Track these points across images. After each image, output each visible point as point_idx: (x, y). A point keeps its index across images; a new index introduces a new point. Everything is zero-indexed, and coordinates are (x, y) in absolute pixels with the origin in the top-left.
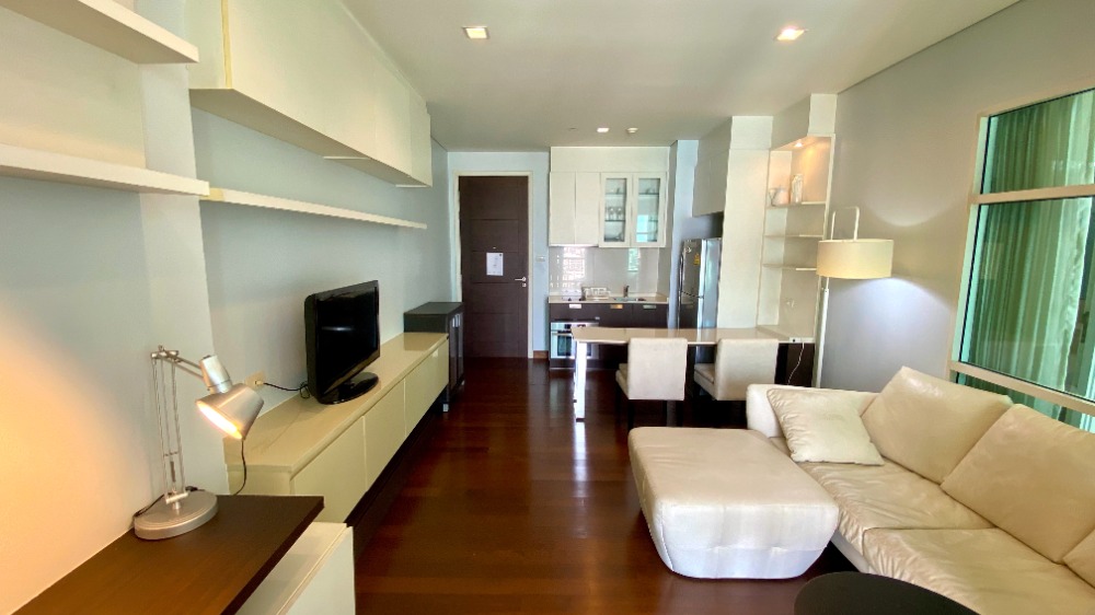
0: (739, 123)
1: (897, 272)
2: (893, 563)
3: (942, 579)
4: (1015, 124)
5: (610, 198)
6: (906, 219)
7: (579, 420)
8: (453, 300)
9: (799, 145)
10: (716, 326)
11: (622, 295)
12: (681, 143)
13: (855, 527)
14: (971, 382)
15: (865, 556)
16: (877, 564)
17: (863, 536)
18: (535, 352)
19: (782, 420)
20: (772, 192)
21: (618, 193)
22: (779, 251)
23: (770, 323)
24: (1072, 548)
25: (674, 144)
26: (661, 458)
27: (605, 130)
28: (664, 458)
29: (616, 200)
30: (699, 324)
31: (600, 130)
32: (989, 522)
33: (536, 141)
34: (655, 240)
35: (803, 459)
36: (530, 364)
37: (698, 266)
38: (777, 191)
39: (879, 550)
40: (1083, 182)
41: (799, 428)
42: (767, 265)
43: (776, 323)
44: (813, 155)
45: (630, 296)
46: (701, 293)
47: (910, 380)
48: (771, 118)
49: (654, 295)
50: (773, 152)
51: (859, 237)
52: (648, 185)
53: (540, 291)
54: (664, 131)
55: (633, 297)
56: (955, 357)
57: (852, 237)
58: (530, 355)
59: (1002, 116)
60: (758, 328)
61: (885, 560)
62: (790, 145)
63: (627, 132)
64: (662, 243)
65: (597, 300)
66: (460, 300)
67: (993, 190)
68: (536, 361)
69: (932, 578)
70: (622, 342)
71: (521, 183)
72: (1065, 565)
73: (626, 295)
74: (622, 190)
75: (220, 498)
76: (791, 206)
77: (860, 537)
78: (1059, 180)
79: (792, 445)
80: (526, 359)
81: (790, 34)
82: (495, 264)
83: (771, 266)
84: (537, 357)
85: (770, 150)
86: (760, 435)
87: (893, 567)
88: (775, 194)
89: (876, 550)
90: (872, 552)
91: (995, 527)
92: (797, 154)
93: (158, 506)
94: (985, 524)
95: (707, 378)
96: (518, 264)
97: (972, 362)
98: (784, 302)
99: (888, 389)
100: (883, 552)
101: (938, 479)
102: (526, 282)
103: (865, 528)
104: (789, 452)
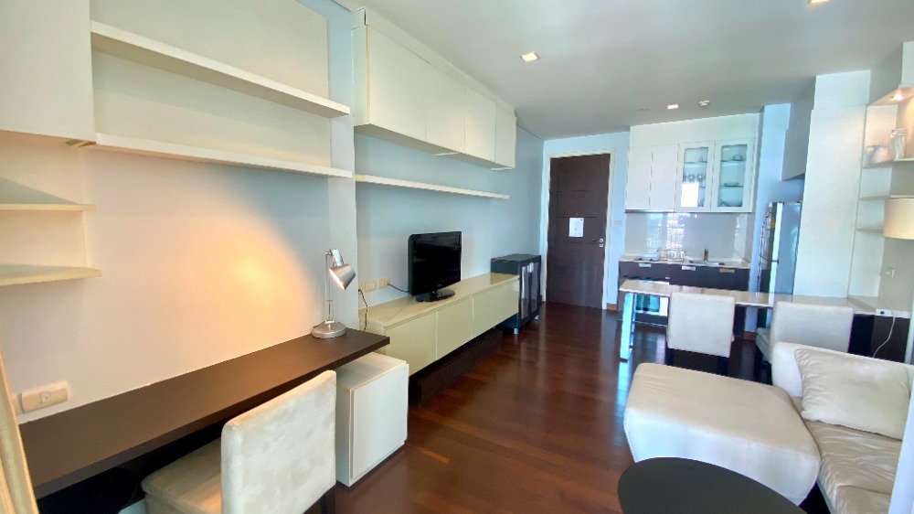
0: (822, 81)
7: (625, 361)
9: (898, 97)
10: (792, 293)
11: (701, 258)
12: (768, 109)
18: (608, 305)
19: (803, 379)
20: (869, 150)
22: (878, 215)
23: (867, 294)
25: (762, 110)
27: (676, 106)
30: (772, 290)
31: (670, 107)
33: (617, 122)
34: (740, 205)
35: (812, 418)
36: (604, 314)
37: (772, 231)
38: (876, 148)
41: (818, 388)
42: (861, 230)
43: (876, 294)
45: (710, 259)
46: (775, 258)
48: (869, 72)
49: (740, 260)
50: (869, 108)
53: (615, 250)
55: (714, 261)
58: (604, 307)
60: (849, 299)
62: (885, 99)
63: (699, 105)
64: (747, 208)
68: (608, 312)
71: (605, 158)
73: (706, 258)
75: (347, 330)
76: (890, 163)
79: (804, 403)
80: (600, 310)
82: (576, 227)
83: (868, 231)
84: (610, 308)
85: (867, 105)
86: (781, 391)
88: (873, 152)
93: (323, 326)
96: (596, 228)
98: (884, 271)
102: (604, 243)
104: (799, 410)
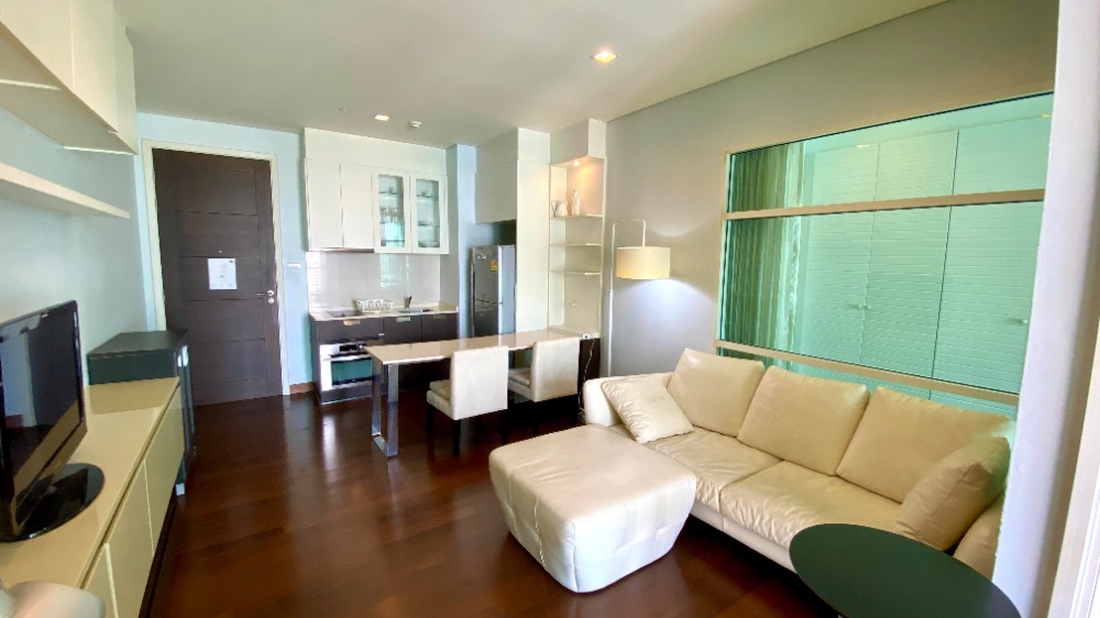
0: (525, 135)
1: (674, 274)
2: (752, 510)
3: (792, 513)
4: (748, 163)
5: (382, 197)
6: (672, 232)
8: (151, 328)
9: (576, 163)
10: (515, 331)
11: (402, 307)
12: (461, 148)
13: (710, 491)
14: (728, 353)
15: (722, 513)
16: (737, 517)
17: (720, 495)
18: (292, 387)
19: (619, 409)
20: (554, 204)
21: (391, 192)
22: (561, 258)
23: (558, 323)
24: (839, 463)
25: (452, 150)
26: (542, 476)
27: (385, 118)
28: (548, 474)
29: (391, 201)
30: (500, 331)
31: (379, 117)
32: (776, 457)
34: (438, 246)
35: (646, 441)
36: (287, 403)
37: (495, 274)
38: (558, 204)
39: (737, 503)
40: (795, 206)
41: (638, 414)
42: (553, 271)
43: (562, 322)
44: (587, 175)
45: (412, 306)
46: (500, 300)
47: (691, 358)
48: (549, 135)
49: (437, 304)
50: (553, 168)
51: (646, 245)
52: (423, 187)
54: (443, 132)
55: (417, 308)
56: (718, 337)
57: (641, 245)
58: (286, 391)
59: (738, 154)
60: (550, 329)
61: (744, 511)
62: (567, 163)
63: (410, 126)
64: (445, 249)
65: (377, 314)
66: (162, 327)
67: (734, 210)
68: (295, 397)
69: (786, 513)
70: (440, 357)
71: (262, 168)
72: (838, 476)
73: (407, 306)
74: (395, 190)
76: (571, 217)
77: (717, 497)
78: (779, 203)
79: (633, 431)
80: (282, 396)
81: (605, 56)
82: (222, 274)
83: (556, 272)
84: (296, 391)
85: (551, 165)
86: (601, 426)
87: (752, 515)
88: (557, 206)
89: (734, 504)
90: (730, 507)
91: (782, 460)
92: (571, 172)
94: (776, 460)
95: (521, 383)
96: (260, 274)
97: (727, 339)
98: (568, 304)
99: (680, 367)
100: (741, 504)
101: (733, 433)
102: (275, 297)
103: (720, 488)
104: (632, 436)
